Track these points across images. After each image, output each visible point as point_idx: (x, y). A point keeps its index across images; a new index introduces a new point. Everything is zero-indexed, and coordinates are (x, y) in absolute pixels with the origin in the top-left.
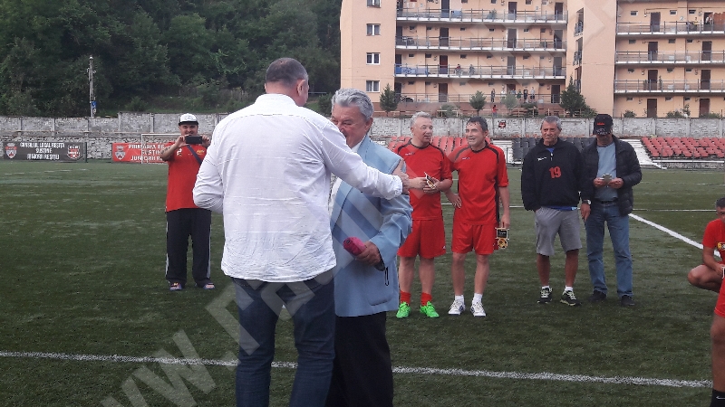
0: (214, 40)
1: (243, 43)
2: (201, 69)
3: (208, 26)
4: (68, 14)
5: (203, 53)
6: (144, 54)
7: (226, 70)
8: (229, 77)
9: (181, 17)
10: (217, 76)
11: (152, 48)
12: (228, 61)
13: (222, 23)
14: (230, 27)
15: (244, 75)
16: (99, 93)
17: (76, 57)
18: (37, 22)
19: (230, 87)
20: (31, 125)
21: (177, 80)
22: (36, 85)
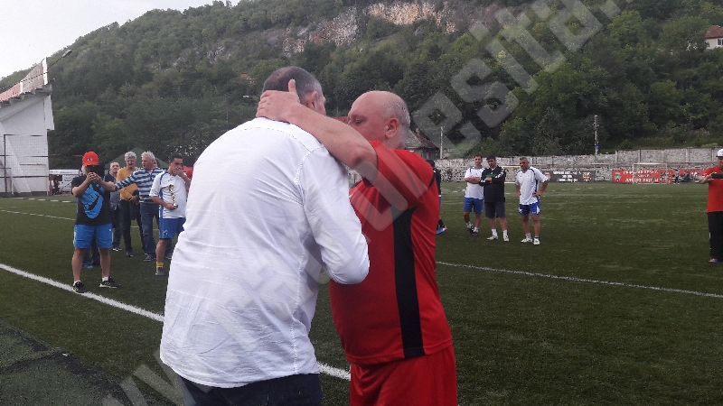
0: (683, 97)
1: (706, 97)
2: (672, 117)
3: (677, 87)
4: (580, 90)
5: (674, 107)
6: (630, 111)
7: (692, 117)
8: (694, 121)
9: (658, 83)
10: (685, 122)
11: (636, 106)
12: (694, 111)
13: (689, 84)
14: (696, 86)
15: (706, 119)
16: (600, 138)
17: (585, 117)
18: (561, 97)
19: (695, 129)
20: (558, 160)
21: (654, 127)
22: (559, 136)
